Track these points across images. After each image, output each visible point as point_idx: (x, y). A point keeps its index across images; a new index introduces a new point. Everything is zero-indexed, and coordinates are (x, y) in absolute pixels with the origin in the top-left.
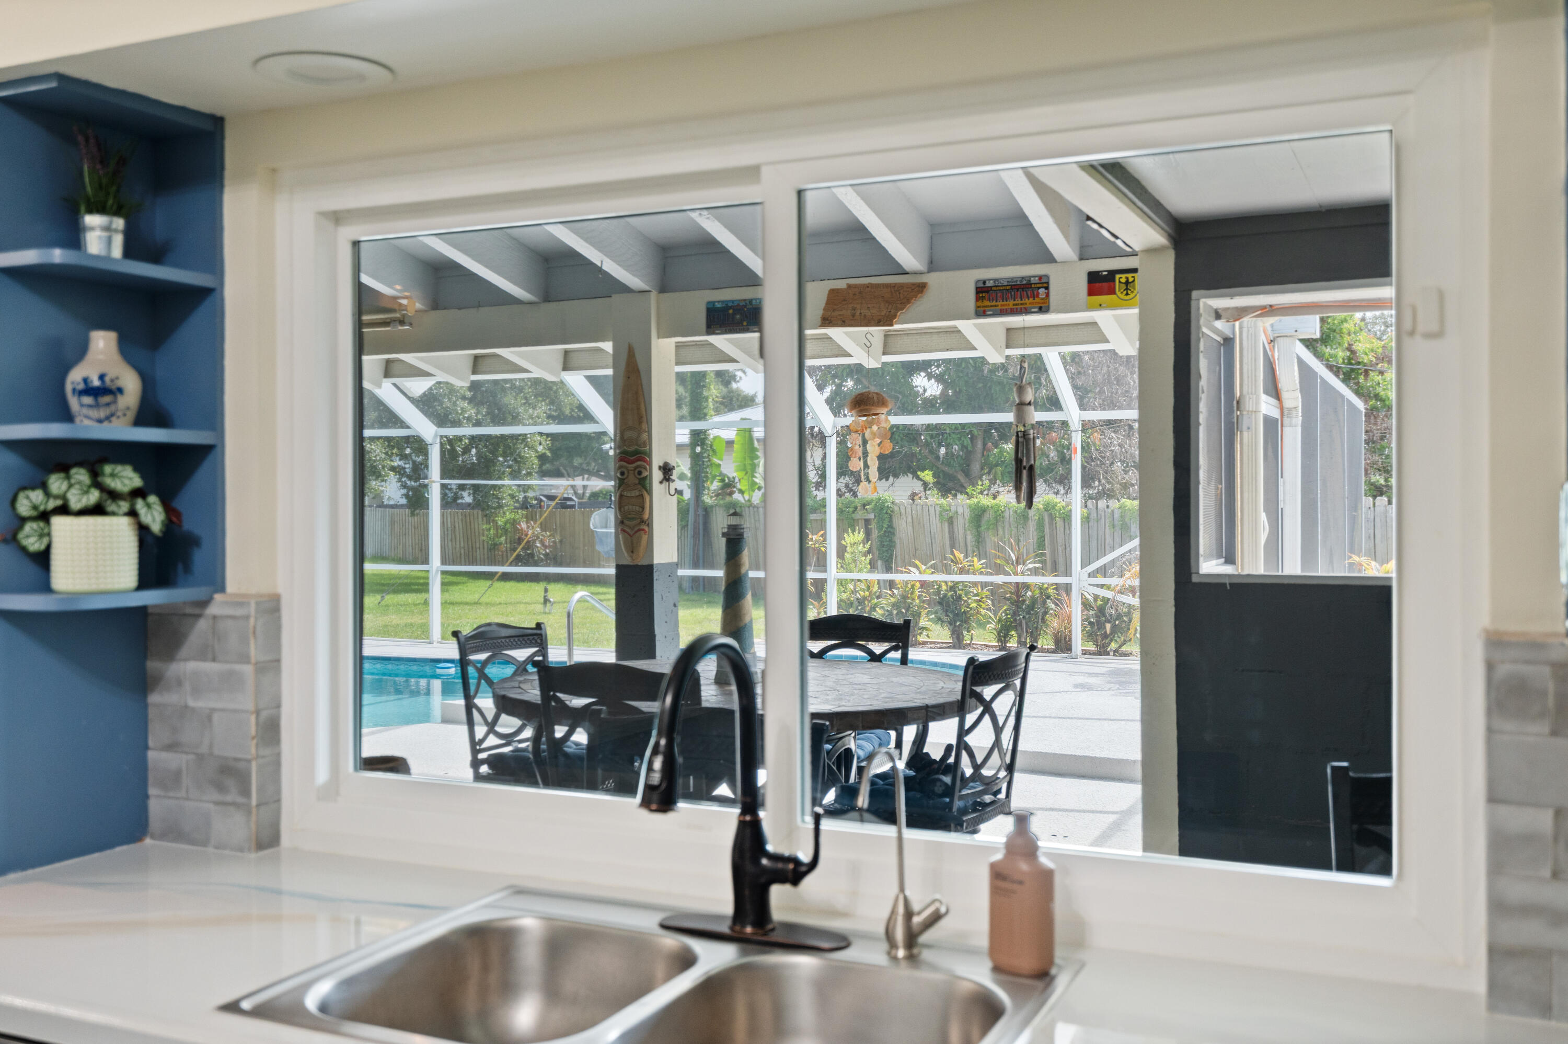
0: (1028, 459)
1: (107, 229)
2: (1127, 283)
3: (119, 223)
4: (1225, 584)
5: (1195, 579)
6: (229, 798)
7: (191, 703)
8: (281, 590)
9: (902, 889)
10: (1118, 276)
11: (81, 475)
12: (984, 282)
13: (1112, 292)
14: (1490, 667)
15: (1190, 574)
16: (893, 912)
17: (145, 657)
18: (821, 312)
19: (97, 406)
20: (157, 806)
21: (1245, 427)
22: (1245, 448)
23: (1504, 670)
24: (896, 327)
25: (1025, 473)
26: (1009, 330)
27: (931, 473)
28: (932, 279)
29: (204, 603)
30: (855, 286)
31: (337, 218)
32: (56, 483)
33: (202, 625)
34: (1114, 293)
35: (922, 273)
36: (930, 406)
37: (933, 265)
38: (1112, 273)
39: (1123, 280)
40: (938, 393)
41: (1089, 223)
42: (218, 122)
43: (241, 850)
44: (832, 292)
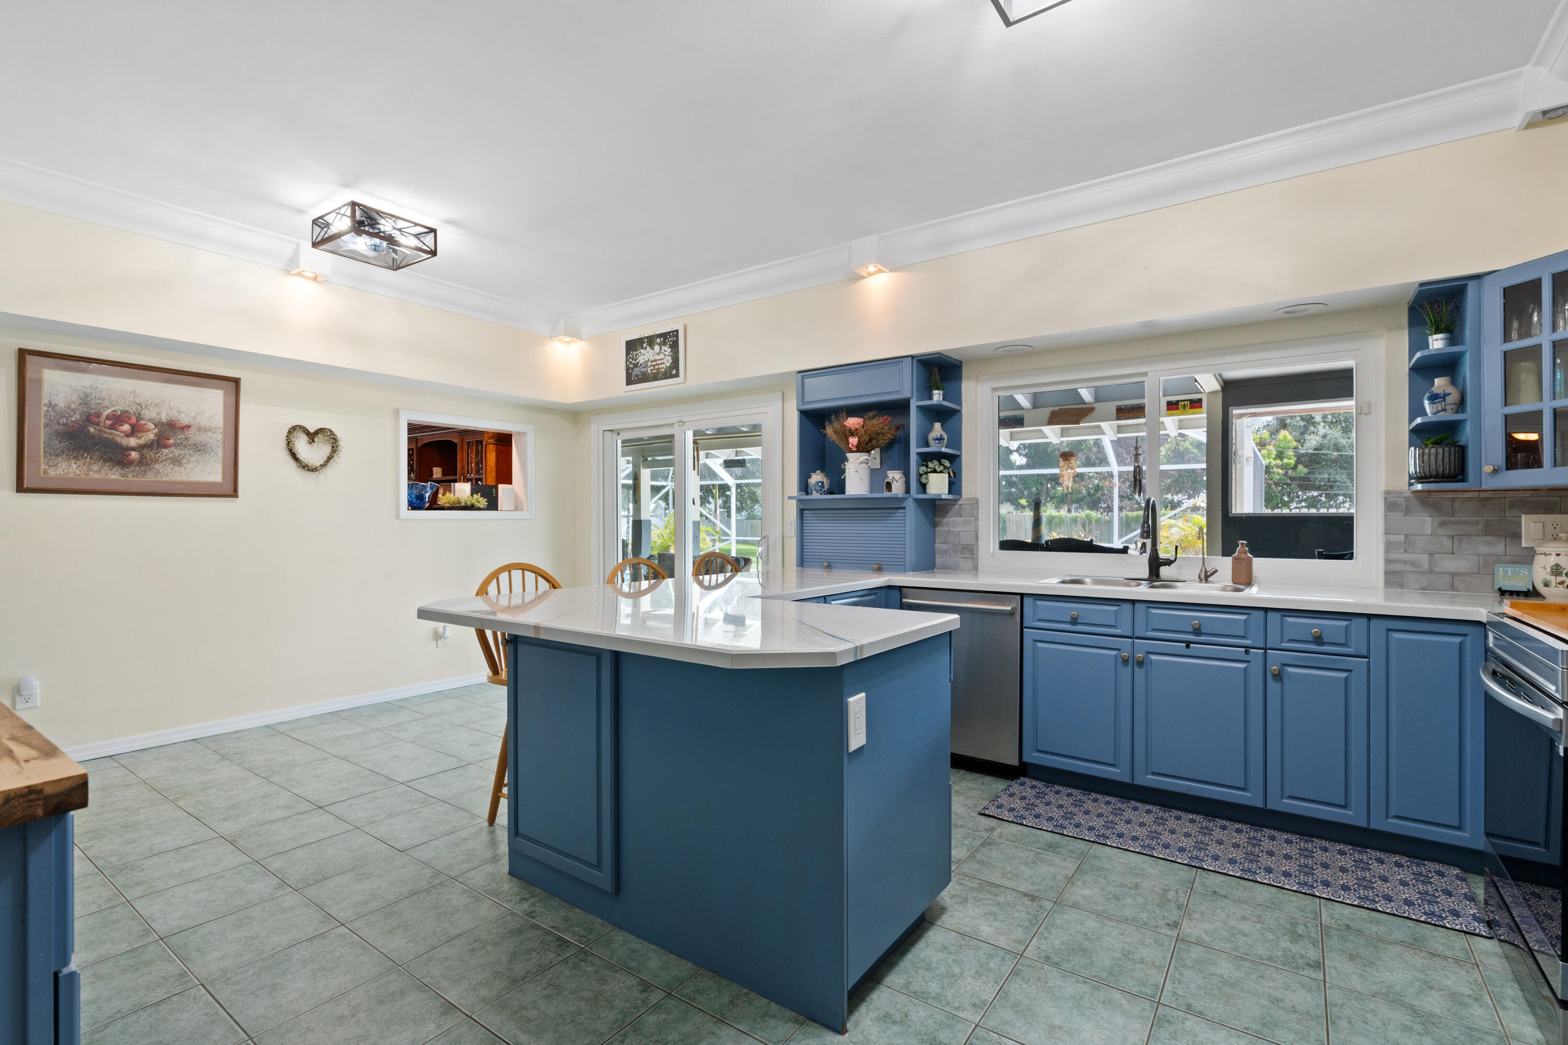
0: (1139, 477)
1: (939, 394)
2: (1184, 405)
3: (942, 392)
4: (1243, 517)
5: (1230, 515)
6: (966, 556)
7: (952, 529)
8: (978, 497)
9: (1204, 565)
10: (1180, 403)
11: (936, 462)
12: (1120, 406)
13: (1178, 409)
14: (1386, 499)
15: (1228, 513)
16: (1201, 571)
17: (935, 517)
18: (1047, 420)
19: (940, 443)
20: (939, 560)
21: (1238, 462)
22: (1238, 472)
23: (1389, 500)
24: (1081, 425)
25: (1138, 482)
26: (1118, 426)
27: (1025, 500)
28: (1097, 406)
29: (958, 500)
30: (1063, 409)
31: (994, 389)
32: (930, 464)
33: (957, 506)
34: (1179, 409)
35: (1092, 403)
36: (1020, 467)
37: (1097, 400)
38: (1177, 402)
39: (1183, 404)
40: (1025, 462)
41: (1196, 383)
42: (961, 362)
43: (971, 571)
44: (1053, 412)
